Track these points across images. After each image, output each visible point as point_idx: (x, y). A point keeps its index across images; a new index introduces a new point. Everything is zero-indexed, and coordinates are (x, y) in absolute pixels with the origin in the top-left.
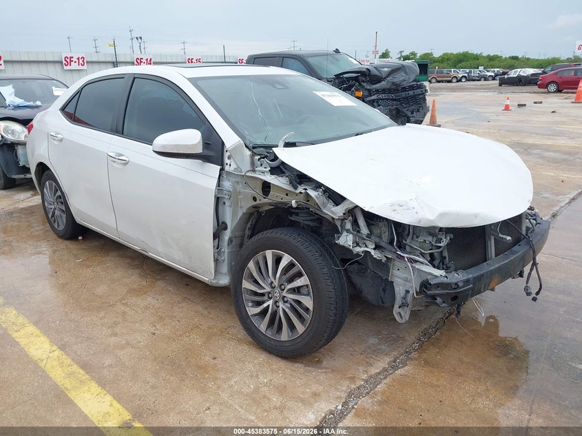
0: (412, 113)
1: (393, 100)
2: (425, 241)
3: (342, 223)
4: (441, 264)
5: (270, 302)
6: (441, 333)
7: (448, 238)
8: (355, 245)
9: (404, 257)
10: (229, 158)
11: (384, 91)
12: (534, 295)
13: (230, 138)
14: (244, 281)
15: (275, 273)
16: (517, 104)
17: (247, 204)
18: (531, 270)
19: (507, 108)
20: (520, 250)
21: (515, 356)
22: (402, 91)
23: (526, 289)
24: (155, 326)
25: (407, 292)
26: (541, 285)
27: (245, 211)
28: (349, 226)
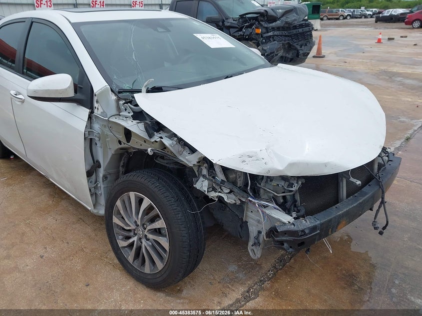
0: (301, 47)
1: (286, 36)
2: (278, 185)
3: (199, 169)
4: (293, 207)
5: (135, 239)
6: (295, 260)
7: (300, 183)
8: (211, 189)
9: (254, 204)
10: (97, 102)
11: (278, 29)
12: (380, 229)
13: (98, 83)
14: (114, 217)
15: (137, 213)
16: (387, 38)
17: (114, 147)
18: (380, 207)
19: (379, 41)
20: (369, 190)
21: (359, 287)
22: (294, 29)
23: (374, 223)
24: (46, 248)
25: (260, 232)
26: (387, 222)
27: (113, 152)
28: (205, 172)
